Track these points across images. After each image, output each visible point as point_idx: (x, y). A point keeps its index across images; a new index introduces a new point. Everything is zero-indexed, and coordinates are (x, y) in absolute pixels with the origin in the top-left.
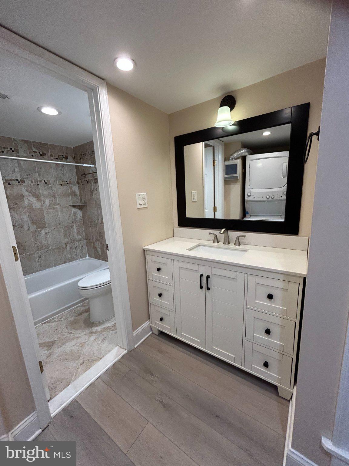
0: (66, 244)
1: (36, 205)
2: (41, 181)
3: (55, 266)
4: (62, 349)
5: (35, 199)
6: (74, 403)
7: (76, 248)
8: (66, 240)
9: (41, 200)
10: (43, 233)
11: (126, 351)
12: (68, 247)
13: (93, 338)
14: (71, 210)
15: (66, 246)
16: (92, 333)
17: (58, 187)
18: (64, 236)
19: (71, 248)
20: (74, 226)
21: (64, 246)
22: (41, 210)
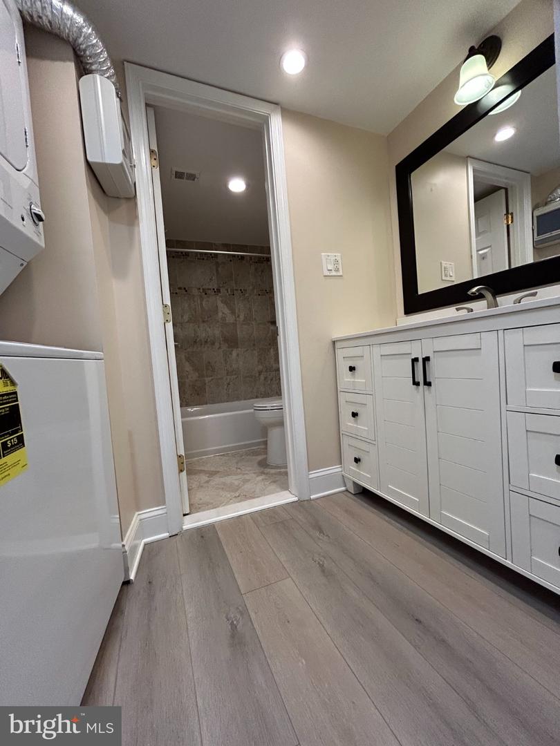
0: (260, 373)
1: (230, 319)
2: (237, 290)
3: (245, 399)
4: (222, 480)
5: (229, 312)
6: (212, 527)
7: (272, 380)
8: (260, 367)
9: (235, 313)
10: (234, 353)
11: (296, 499)
12: (262, 377)
13: (260, 478)
14: (269, 328)
15: (260, 375)
16: (263, 473)
17: (255, 297)
18: (258, 362)
19: (266, 378)
20: (272, 350)
21: (257, 375)
22: (234, 324)
